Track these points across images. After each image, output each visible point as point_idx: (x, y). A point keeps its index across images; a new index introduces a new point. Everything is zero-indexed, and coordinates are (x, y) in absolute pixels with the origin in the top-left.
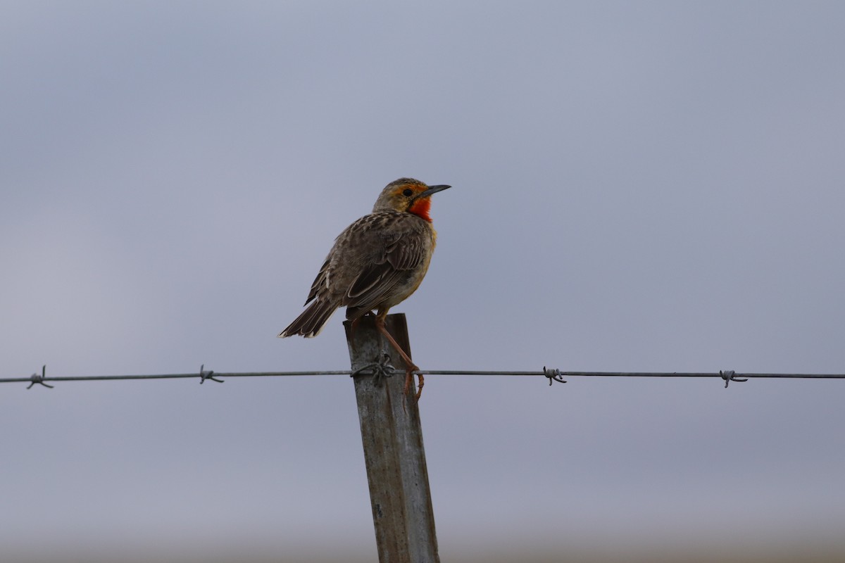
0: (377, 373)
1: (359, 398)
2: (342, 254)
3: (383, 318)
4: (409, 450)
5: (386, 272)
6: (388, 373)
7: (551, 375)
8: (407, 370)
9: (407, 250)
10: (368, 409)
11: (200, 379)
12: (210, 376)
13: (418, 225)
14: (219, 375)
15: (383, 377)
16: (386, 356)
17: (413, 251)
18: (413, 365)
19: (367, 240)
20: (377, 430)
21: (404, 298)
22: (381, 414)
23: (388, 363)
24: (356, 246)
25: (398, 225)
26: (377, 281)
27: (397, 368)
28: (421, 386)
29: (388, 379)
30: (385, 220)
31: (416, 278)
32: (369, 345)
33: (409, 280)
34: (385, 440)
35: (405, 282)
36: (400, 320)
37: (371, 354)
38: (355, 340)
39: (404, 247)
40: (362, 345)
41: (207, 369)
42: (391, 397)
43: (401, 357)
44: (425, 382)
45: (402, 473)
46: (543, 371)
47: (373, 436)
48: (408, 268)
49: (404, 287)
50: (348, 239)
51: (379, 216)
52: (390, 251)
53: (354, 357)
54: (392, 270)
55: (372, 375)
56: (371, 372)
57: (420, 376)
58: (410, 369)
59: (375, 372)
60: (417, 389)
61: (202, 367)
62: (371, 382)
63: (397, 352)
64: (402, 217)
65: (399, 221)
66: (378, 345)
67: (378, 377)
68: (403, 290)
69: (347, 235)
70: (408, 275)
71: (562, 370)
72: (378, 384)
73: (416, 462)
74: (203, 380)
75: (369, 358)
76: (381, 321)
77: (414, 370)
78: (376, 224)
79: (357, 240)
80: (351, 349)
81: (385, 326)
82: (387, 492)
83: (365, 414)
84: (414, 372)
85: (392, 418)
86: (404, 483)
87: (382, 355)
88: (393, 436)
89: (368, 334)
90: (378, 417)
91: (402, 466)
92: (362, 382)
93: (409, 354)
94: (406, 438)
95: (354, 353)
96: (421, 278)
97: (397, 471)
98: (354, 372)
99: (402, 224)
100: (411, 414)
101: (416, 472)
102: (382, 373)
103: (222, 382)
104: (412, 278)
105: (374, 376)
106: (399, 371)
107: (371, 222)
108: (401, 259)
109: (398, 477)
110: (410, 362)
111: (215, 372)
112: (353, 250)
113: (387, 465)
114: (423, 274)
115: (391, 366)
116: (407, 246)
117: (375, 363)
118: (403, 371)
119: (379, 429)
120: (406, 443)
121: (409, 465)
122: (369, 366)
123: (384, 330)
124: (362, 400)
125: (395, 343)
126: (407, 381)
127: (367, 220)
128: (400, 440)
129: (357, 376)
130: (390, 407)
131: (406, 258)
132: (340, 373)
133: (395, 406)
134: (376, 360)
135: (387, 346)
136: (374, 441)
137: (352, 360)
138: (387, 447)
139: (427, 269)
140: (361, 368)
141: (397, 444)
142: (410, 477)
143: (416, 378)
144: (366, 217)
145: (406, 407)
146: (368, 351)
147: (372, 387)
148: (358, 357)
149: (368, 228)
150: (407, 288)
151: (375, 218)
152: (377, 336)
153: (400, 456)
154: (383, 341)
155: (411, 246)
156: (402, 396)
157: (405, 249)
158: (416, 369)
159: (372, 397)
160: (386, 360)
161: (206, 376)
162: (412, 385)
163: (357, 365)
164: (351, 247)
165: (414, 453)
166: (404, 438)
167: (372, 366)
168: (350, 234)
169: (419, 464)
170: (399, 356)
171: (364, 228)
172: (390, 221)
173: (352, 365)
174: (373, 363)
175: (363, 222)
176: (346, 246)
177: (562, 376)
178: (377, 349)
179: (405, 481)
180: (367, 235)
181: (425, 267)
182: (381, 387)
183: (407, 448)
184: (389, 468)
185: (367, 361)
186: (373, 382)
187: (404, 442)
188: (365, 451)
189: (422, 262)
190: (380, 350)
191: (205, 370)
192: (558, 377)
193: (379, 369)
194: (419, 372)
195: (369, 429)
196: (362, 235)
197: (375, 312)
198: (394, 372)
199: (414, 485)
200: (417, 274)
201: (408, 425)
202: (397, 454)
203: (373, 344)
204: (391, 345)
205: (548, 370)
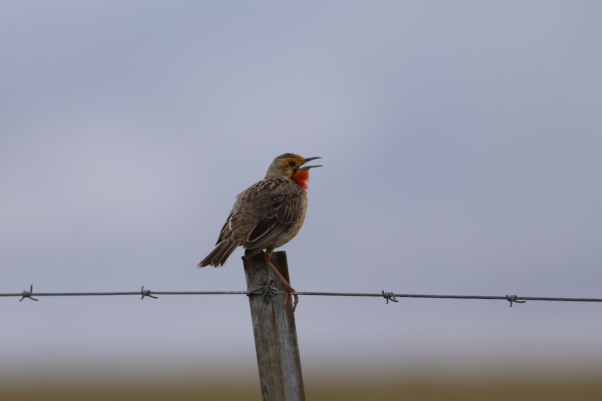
0: (265, 294)
1: (253, 311)
2: (242, 206)
3: (270, 255)
4: (288, 348)
5: (274, 225)
6: (273, 293)
7: (388, 296)
8: (287, 292)
9: (289, 209)
10: (259, 319)
11: (141, 296)
12: (148, 294)
13: (296, 189)
14: (154, 293)
15: (270, 296)
16: (272, 281)
17: (294, 210)
18: (291, 288)
19: (259, 197)
20: (265, 334)
21: (286, 242)
22: (268, 322)
23: (274, 286)
24: (252, 201)
25: (282, 188)
26: (268, 231)
27: (280, 290)
28: (296, 303)
29: (273, 298)
30: (273, 184)
31: (294, 228)
32: (260, 273)
33: (290, 230)
34: (271, 340)
35: (286, 231)
36: (282, 256)
37: (262, 280)
38: (250, 270)
39: (287, 207)
40: (255, 274)
41: (146, 289)
42: (275, 310)
43: (282, 282)
44: (299, 300)
45: (283, 364)
46: (382, 293)
47: (262, 338)
48: (290, 222)
49: (286, 234)
50: (246, 196)
51: (269, 182)
52: (277, 209)
53: (249, 281)
54: (278, 223)
55: (262, 295)
56: (261, 293)
57: (296, 296)
58: (289, 291)
59: (264, 292)
60: (294, 305)
61: (143, 287)
62: (261, 300)
63: (279, 278)
64: (285, 182)
65: (282, 186)
66: (267, 273)
67: (266, 296)
68: (285, 236)
69: (245, 194)
70: (289, 226)
71: (395, 293)
72: (266, 302)
73: (293, 356)
74: (143, 297)
75: (259, 282)
76: (268, 257)
77: (291, 291)
78: (266, 188)
79: (253, 197)
80: (247, 276)
81: (271, 261)
82: (272, 378)
83: (257, 322)
84: (291, 293)
85: (276, 325)
86: (284, 370)
87: (269, 281)
88: (276, 338)
89: (259, 266)
90: (266, 324)
91: (282, 359)
92: (255, 300)
93: (288, 281)
94: (285, 340)
95: (249, 279)
96: (299, 228)
97: (279, 362)
98: (249, 292)
99: (284, 188)
100: (289, 322)
101: (293, 363)
102: (269, 293)
103: (156, 298)
104: (292, 228)
105: (264, 295)
106: (280, 292)
107: (263, 186)
108: (285, 215)
109: (280, 367)
110: (288, 286)
111: (152, 291)
112: (250, 204)
113: (272, 358)
114: (300, 225)
115: (275, 289)
116: (289, 206)
117: (264, 286)
118: (284, 292)
119: (267, 333)
120: (286, 343)
121: (288, 358)
122: (260, 289)
123: (270, 264)
124: (255, 312)
125: (278, 272)
126: (286, 299)
127: (260, 185)
128: (281, 341)
129: (251, 295)
130: (274, 317)
131: (289, 215)
132: (240, 293)
133: (278, 317)
134: (265, 284)
135: (273, 275)
136: (263, 341)
137: (248, 284)
138: (272, 345)
139: (303, 222)
140: (254, 290)
141: (280, 343)
142: (288, 367)
143: (293, 297)
144: (260, 183)
145: (285, 317)
146: (259, 278)
147: (262, 303)
148: (252, 282)
149: (261, 190)
150: (288, 235)
151: (266, 183)
152: (266, 267)
153: (281, 352)
154: (270, 271)
155: (292, 206)
156: (283, 310)
157: (288, 208)
158: (293, 291)
159: (262, 310)
160: (272, 284)
161: (145, 294)
162: (290, 302)
163: (251, 288)
164: (248, 201)
165: (291, 350)
166: (284, 339)
167: (261, 288)
168: (248, 193)
169: (295, 358)
170: (281, 281)
171: (259, 190)
172: (277, 185)
173: (248, 287)
174: (263, 287)
175: (258, 186)
176: (244, 201)
177: (396, 297)
178: (265, 277)
179: (285, 369)
180: (260, 194)
181: (301, 221)
182: (268, 303)
183: (286, 346)
184: (273, 360)
185: (258, 284)
186: (263, 299)
187: (284, 342)
188: (257, 348)
189: (300, 217)
190: (267, 277)
191: (144, 289)
192: (392, 298)
193: (267, 290)
194: (295, 293)
195: (259, 333)
196: (256, 194)
197: (265, 250)
198: (277, 293)
199: (291, 372)
200: (296, 226)
201: (287, 330)
202: (279, 350)
203: (262, 273)
204: (275, 273)
205: (386, 293)
